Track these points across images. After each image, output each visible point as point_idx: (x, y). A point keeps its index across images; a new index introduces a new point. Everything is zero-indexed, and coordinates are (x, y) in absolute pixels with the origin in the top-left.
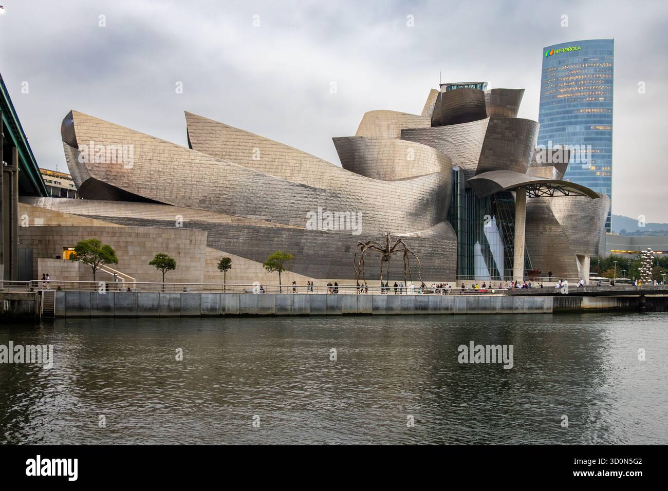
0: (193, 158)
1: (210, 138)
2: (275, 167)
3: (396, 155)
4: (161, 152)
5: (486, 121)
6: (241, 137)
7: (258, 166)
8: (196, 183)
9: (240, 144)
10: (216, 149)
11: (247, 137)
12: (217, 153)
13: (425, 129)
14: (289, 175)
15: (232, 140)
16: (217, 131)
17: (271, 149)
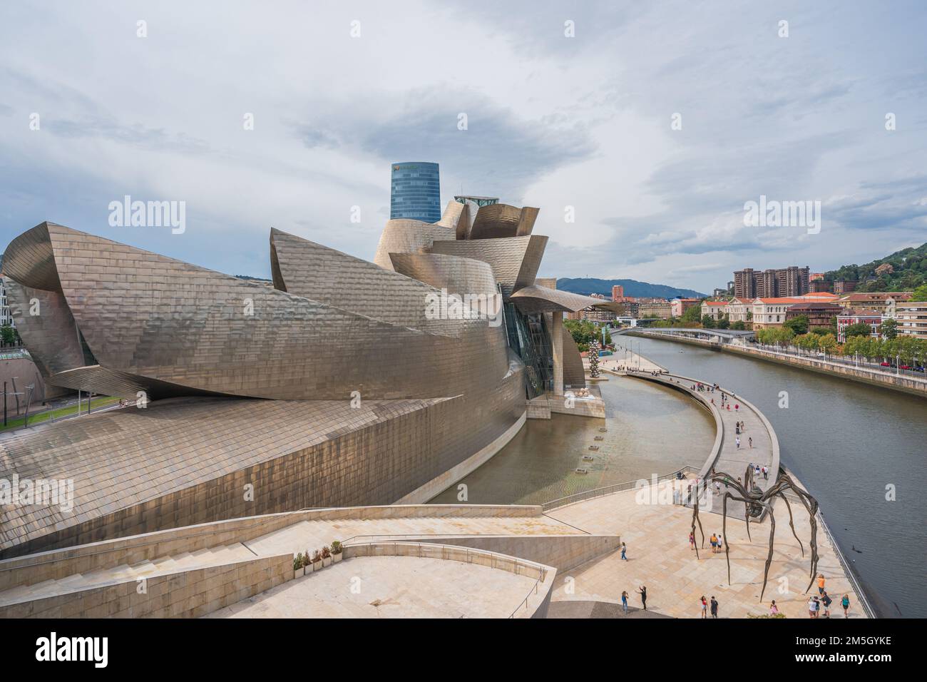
0: (304, 311)
1: (315, 273)
2: (408, 313)
5: (527, 238)
6: (361, 270)
7: (387, 313)
8: (310, 354)
9: (361, 281)
11: (370, 271)
12: (326, 296)
13: (457, 242)
15: (349, 275)
16: (326, 262)
17: (401, 287)
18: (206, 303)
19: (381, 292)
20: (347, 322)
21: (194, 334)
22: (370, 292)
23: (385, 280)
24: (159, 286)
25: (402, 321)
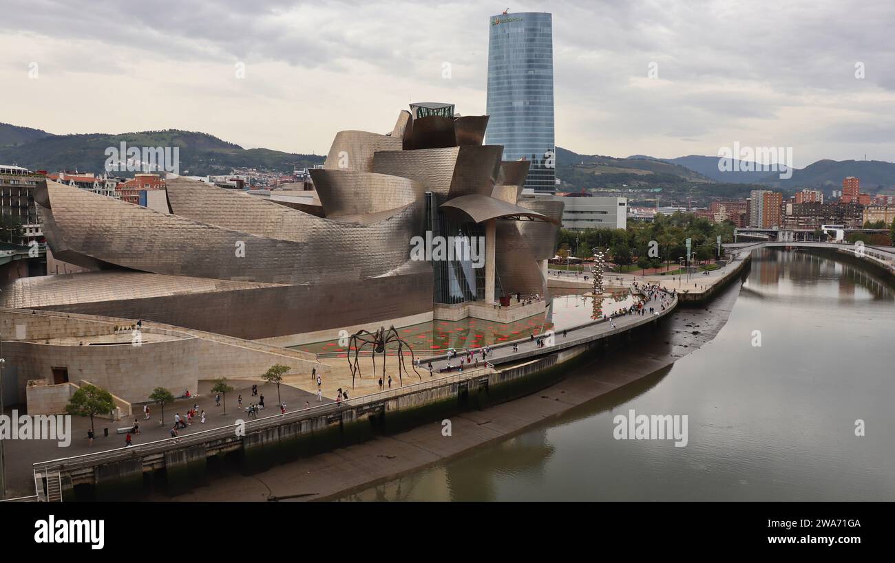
0: (174, 222)
1: (190, 198)
2: (257, 224)
3: (373, 189)
4: (141, 218)
5: (457, 149)
6: (222, 195)
7: (240, 224)
8: (177, 248)
9: (221, 202)
10: (197, 209)
11: (228, 195)
13: (397, 152)
14: (271, 231)
15: (213, 198)
18: (117, 218)
19: (236, 210)
20: (203, 230)
21: (111, 235)
22: (228, 210)
23: (240, 201)
24: (94, 210)
25: (252, 229)
